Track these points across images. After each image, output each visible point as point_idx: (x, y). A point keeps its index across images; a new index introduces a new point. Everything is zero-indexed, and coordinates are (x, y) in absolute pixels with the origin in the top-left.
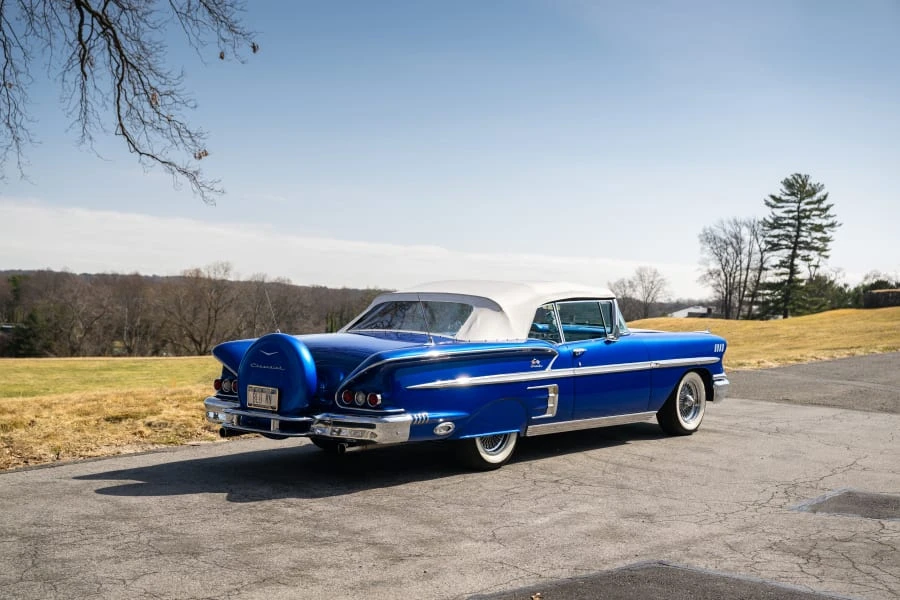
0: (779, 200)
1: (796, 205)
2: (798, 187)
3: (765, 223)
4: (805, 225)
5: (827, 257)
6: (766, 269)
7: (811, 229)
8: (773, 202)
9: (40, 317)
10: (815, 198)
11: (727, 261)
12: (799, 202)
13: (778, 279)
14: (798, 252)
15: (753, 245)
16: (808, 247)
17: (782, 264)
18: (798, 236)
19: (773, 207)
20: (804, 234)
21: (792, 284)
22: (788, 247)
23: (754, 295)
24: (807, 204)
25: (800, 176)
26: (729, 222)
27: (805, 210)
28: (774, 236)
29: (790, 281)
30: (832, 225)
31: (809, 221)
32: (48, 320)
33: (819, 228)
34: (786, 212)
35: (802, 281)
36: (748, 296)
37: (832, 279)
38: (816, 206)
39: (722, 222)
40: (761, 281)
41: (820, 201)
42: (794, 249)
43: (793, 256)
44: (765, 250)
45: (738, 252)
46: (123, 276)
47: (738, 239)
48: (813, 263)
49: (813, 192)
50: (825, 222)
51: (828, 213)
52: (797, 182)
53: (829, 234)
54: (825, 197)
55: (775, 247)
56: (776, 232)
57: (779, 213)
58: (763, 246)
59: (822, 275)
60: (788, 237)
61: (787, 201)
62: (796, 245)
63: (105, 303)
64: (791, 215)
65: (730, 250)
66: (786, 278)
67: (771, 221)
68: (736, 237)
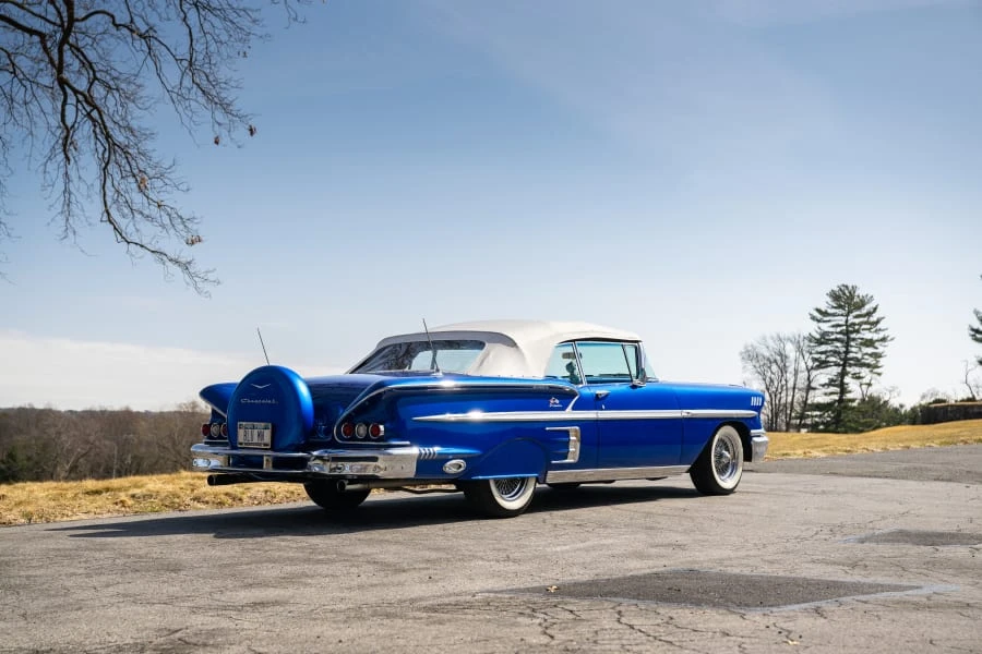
0: (825, 314)
1: (844, 319)
2: (845, 299)
3: (811, 339)
4: (854, 339)
5: (879, 374)
6: (814, 389)
7: (861, 344)
8: (819, 316)
9: (21, 456)
10: (864, 311)
11: (772, 381)
12: (847, 315)
13: (827, 399)
14: (848, 369)
15: (798, 362)
16: (859, 363)
17: (831, 383)
18: (847, 352)
19: (819, 321)
20: (853, 349)
21: (842, 405)
22: (837, 365)
23: (802, 417)
24: (857, 317)
25: (847, 287)
26: (772, 338)
27: (854, 324)
28: (822, 353)
29: (841, 401)
30: (884, 339)
31: (859, 336)
32: (29, 459)
33: (870, 343)
34: (833, 326)
35: (853, 400)
36: (796, 418)
37: (886, 399)
38: (865, 319)
39: (764, 338)
40: (809, 402)
41: (869, 314)
42: (844, 366)
43: (843, 374)
44: (812, 368)
45: (783, 370)
46: (111, 412)
47: (783, 357)
48: (864, 381)
49: (862, 304)
50: (875, 337)
51: (879, 326)
52: (844, 294)
53: (880, 350)
54: (875, 309)
55: (823, 364)
56: (823, 348)
57: (825, 327)
58: (810, 364)
59: (875, 395)
60: (836, 353)
61: (834, 315)
62: (845, 362)
63: (92, 438)
64: (839, 329)
65: (774, 368)
66: (836, 397)
67: (818, 336)
68: (781, 355)
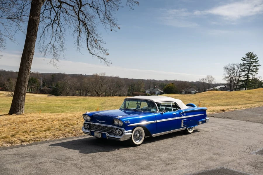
0: (245, 59)
1: (249, 60)
2: (250, 56)
3: (241, 65)
4: (252, 65)
5: (257, 73)
6: (241, 76)
7: (253, 66)
8: (243, 59)
9: (59, 85)
10: (254, 58)
11: (231, 74)
12: (250, 59)
13: (244, 79)
14: (250, 72)
15: (237, 70)
16: (252, 71)
17: (245, 75)
18: (250, 68)
19: (243, 60)
20: (251, 67)
22: (247, 71)
23: (237, 83)
24: (252, 60)
25: (251, 53)
26: (231, 64)
27: (252, 61)
28: (243, 68)
29: (247, 80)
30: (259, 65)
32: (61, 86)
33: (255, 66)
34: (246, 62)
35: (250, 80)
36: (236, 83)
37: (258, 79)
38: (255, 60)
39: (230, 64)
40: (240, 79)
41: (256, 59)
42: (248, 71)
43: (248, 73)
44: (241, 72)
45: (234, 72)
46: (78, 75)
47: (234, 69)
48: (253, 75)
49: (254, 57)
50: (257, 65)
51: (258, 62)
52: (250, 54)
53: (258, 68)
54: (257, 58)
55: (243, 71)
56: (244, 67)
57: (245, 62)
58: (240, 71)
59: (256, 78)
60: (247, 68)
61: (247, 59)
62: (249, 70)
63: (75, 82)
64: (248, 63)
65: (232, 71)
66: (246, 79)
67: (243, 64)
68: (233, 68)
